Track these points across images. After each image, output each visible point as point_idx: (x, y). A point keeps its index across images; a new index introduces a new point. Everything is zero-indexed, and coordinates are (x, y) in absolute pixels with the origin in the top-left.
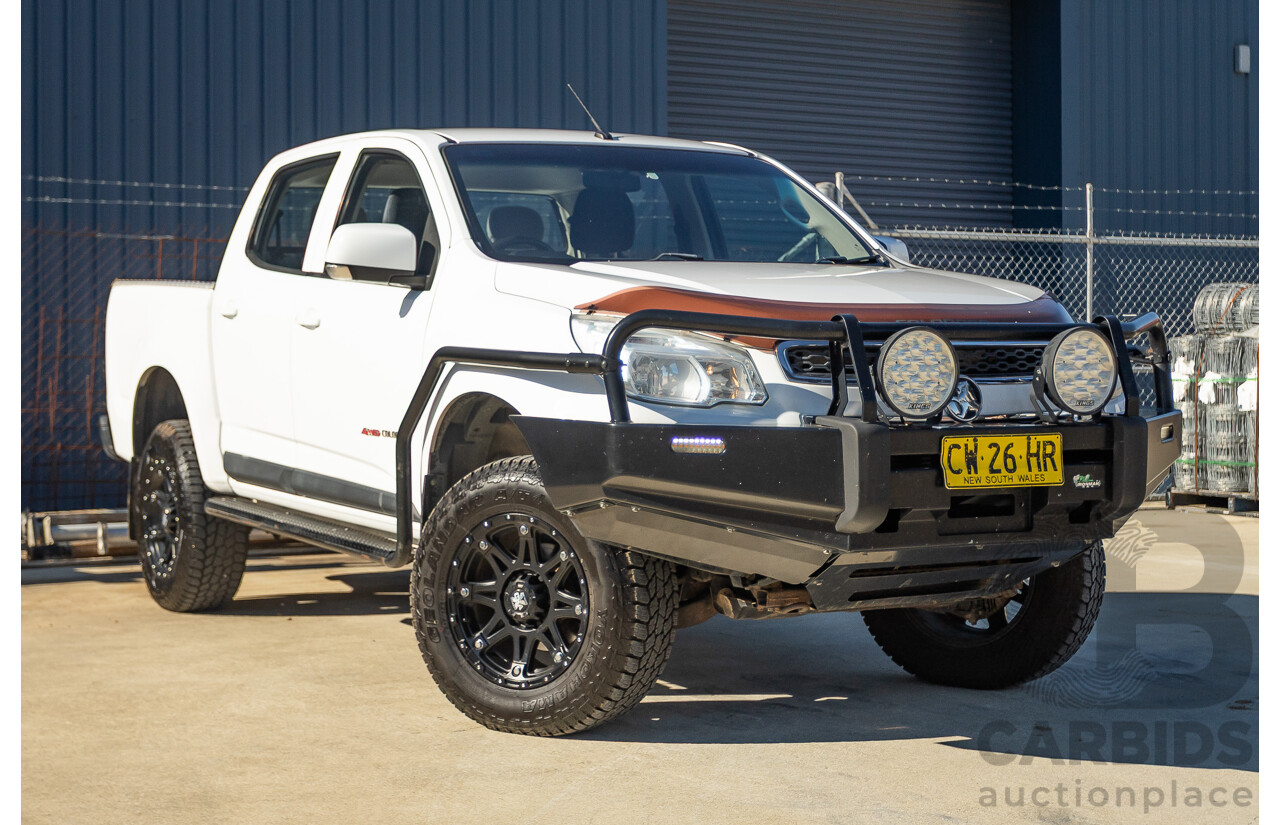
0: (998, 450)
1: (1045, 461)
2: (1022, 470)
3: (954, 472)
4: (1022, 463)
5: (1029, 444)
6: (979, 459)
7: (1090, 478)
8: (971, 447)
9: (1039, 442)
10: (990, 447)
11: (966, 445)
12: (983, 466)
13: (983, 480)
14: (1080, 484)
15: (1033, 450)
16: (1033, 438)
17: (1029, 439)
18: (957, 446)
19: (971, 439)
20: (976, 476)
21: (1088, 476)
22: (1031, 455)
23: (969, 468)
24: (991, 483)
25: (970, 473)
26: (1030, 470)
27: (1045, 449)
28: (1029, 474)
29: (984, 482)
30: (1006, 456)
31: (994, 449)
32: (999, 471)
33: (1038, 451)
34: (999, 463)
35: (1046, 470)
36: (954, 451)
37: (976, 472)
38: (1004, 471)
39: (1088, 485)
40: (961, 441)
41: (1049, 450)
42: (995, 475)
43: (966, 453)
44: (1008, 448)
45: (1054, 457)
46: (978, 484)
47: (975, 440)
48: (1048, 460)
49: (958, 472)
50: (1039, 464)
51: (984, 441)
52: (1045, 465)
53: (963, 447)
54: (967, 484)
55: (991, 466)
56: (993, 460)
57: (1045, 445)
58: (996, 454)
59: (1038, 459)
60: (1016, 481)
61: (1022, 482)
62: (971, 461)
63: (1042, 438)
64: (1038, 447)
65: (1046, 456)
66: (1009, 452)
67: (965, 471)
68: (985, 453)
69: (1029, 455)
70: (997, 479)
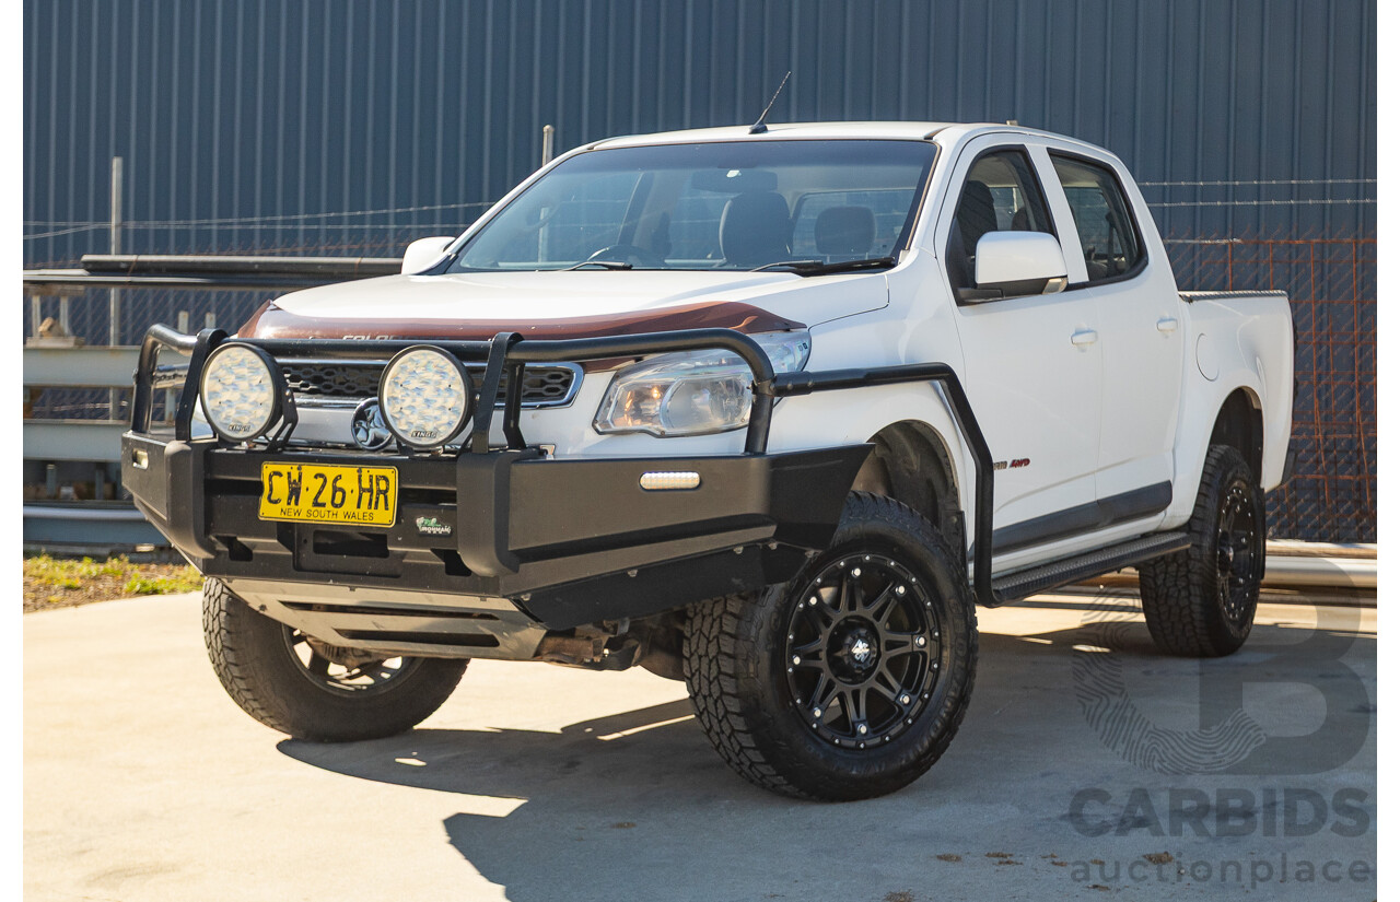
0: (325, 481)
1: (378, 498)
2: (350, 505)
3: (270, 501)
4: (352, 499)
5: (360, 477)
6: (303, 490)
7: (438, 522)
8: (295, 476)
9: (371, 476)
10: (316, 477)
11: (289, 474)
12: (306, 499)
13: (303, 512)
14: (424, 529)
15: (366, 485)
16: (364, 471)
17: (360, 471)
18: (280, 474)
19: (295, 467)
20: (296, 508)
21: (434, 520)
22: (364, 490)
23: (290, 498)
24: (312, 518)
25: (289, 504)
26: (359, 507)
27: (378, 484)
28: (356, 511)
29: (303, 516)
30: (335, 490)
31: (321, 480)
32: (323, 505)
33: (371, 486)
34: (326, 497)
35: (376, 508)
36: (275, 478)
37: (296, 503)
38: (329, 506)
39: (435, 530)
40: (284, 468)
41: (383, 485)
42: (319, 509)
43: (289, 482)
44: (336, 480)
45: (388, 494)
46: (297, 517)
47: (299, 469)
48: (382, 497)
49: (276, 502)
50: (371, 500)
51: (309, 471)
52: (377, 503)
53: (285, 476)
54: (283, 516)
55: (316, 498)
56: (320, 493)
57: (377, 479)
58: (323, 486)
59: (371, 495)
60: (341, 517)
61: (347, 519)
62: (295, 492)
63: (376, 471)
64: (371, 481)
65: (379, 492)
66: (339, 484)
67: (284, 501)
68: (310, 484)
69: (362, 490)
70: (319, 513)
